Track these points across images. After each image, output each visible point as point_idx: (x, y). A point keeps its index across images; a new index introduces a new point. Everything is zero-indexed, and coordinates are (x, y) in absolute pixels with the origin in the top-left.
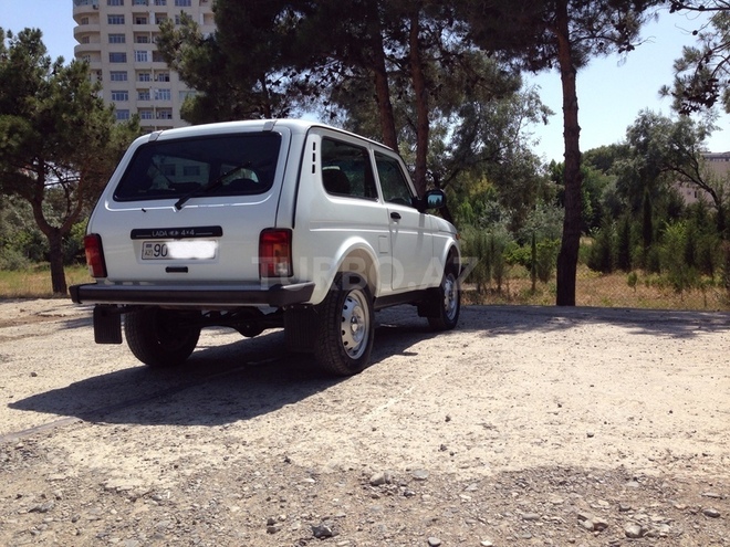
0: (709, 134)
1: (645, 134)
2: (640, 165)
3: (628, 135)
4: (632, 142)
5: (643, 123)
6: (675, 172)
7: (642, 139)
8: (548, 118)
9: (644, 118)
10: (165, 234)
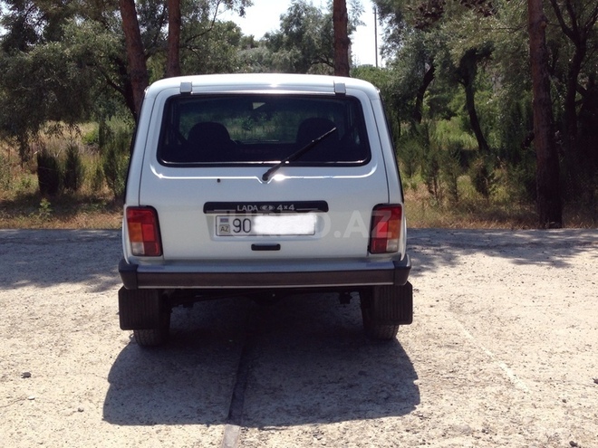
0: (355, 29)
1: (298, 23)
2: (296, 57)
3: (281, 25)
4: (286, 32)
5: (295, 11)
6: (324, 64)
7: (294, 29)
8: (246, 9)
9: (297, 7)
10: (256, 208)
